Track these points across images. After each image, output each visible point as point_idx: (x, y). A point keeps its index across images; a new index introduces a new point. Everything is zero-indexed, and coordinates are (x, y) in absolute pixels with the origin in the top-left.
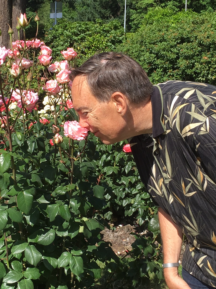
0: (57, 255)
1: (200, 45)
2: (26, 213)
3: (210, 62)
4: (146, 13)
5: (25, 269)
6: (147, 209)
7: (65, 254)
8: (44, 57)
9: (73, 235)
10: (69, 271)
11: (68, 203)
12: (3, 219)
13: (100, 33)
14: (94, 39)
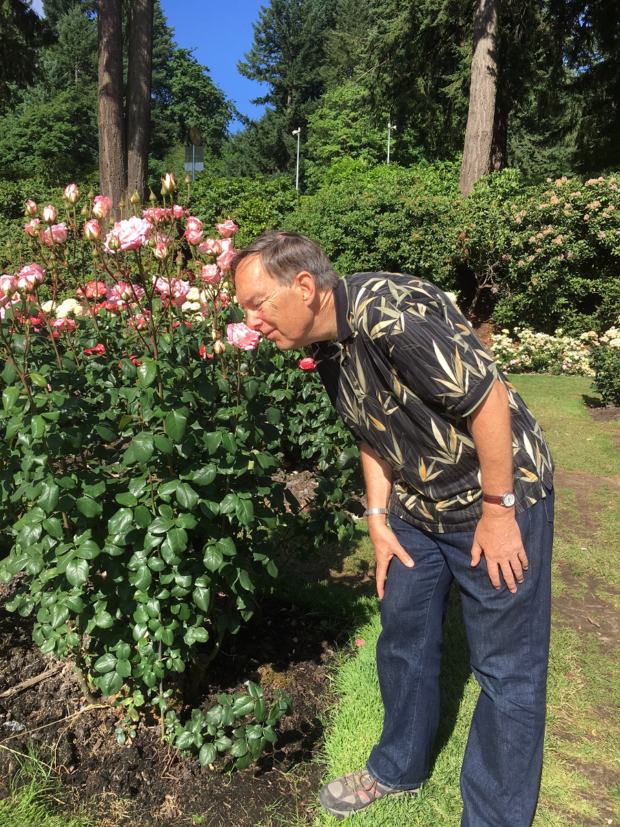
0: (219, 498)
1: (409, 216)
2: (177, 440)
3: (422, 242)
4: (330, 166)
5: (176, 516)
6: (333, 448)
7: (230, 497)
8: (193, 233)
9: (240, 472)
10: (235, 518)
11: (233, 431)
12: (147, 449)
13: (261, 194)
14: (252, 204)
